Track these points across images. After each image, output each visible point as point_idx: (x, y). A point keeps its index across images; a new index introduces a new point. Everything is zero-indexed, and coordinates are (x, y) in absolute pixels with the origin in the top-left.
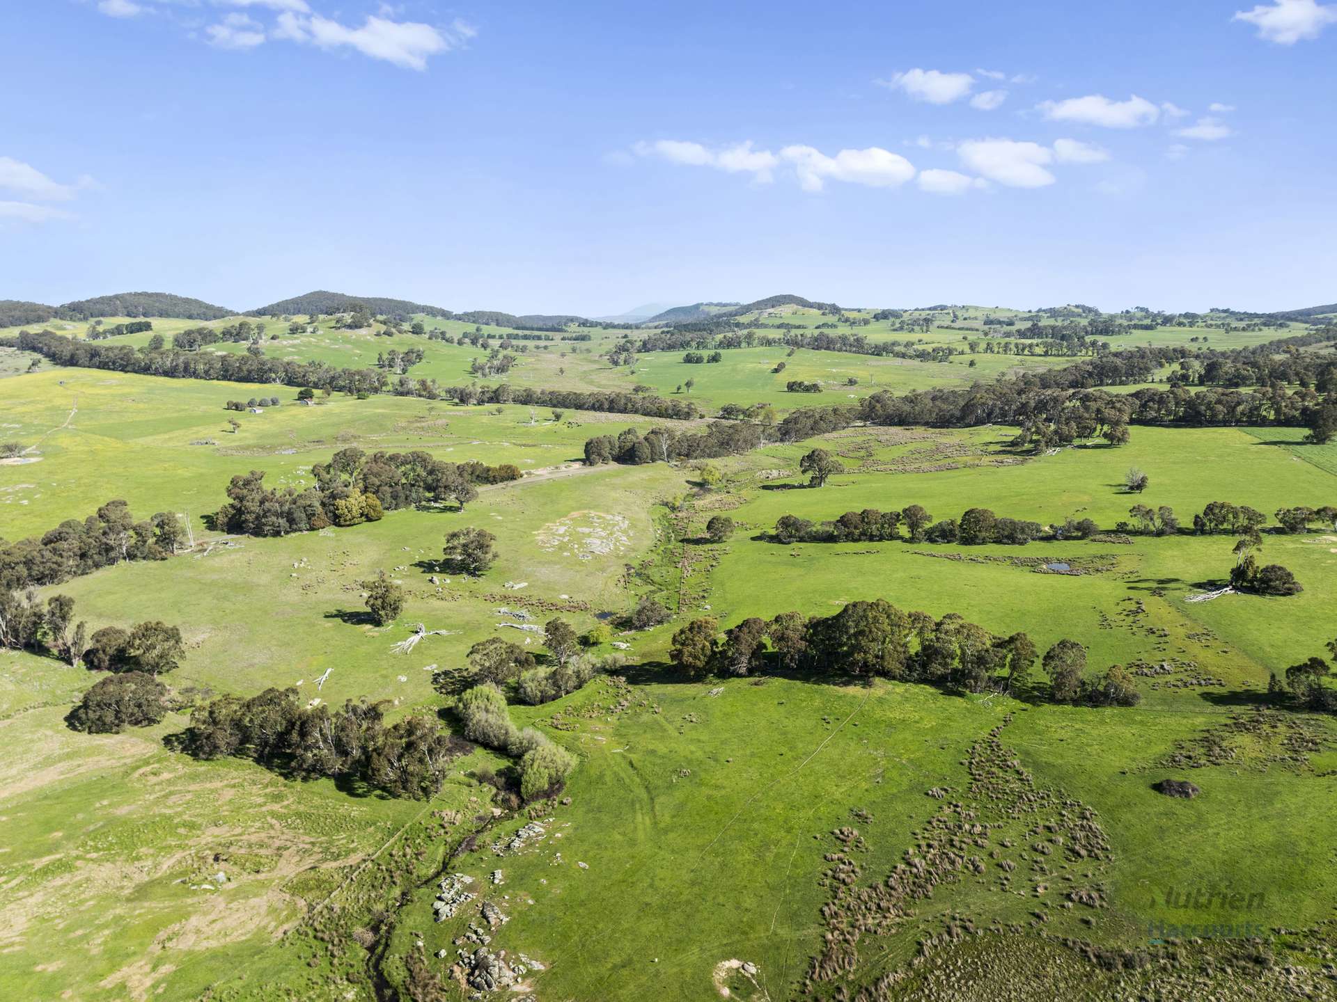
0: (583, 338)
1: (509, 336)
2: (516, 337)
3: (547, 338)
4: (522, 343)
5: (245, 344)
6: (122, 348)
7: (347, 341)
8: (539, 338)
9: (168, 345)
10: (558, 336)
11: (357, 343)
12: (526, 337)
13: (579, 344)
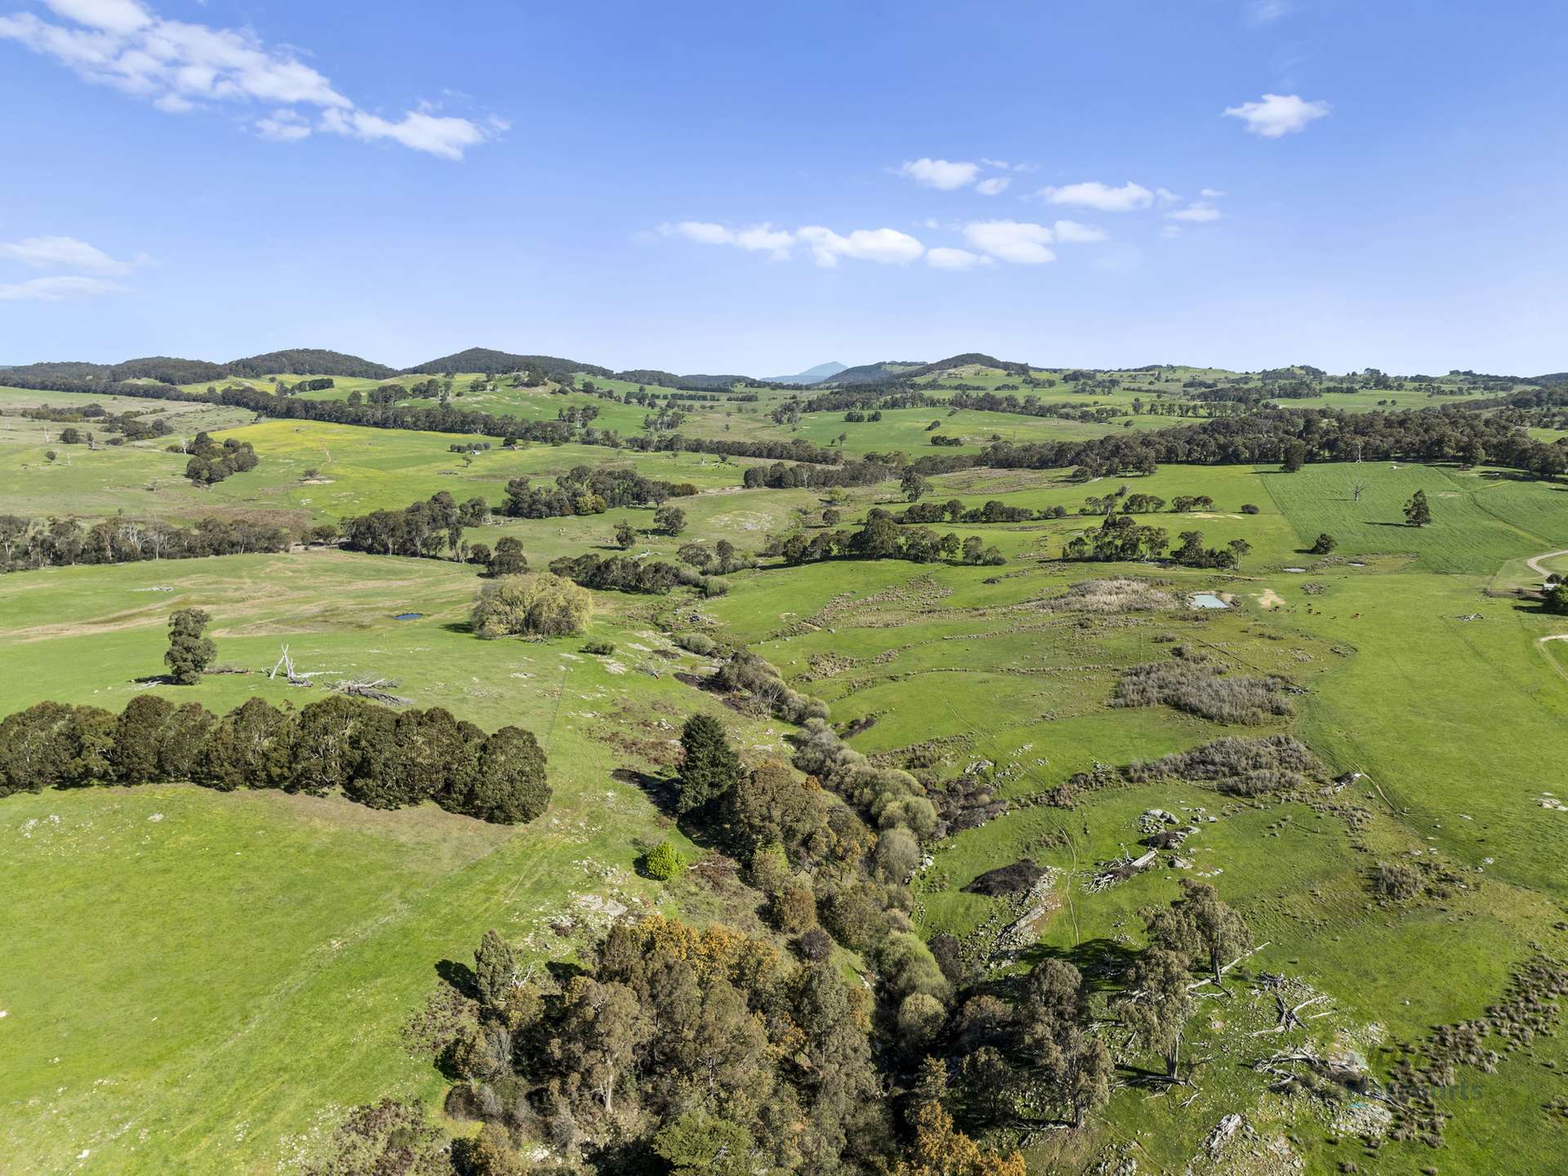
0: (749, 398)
1: (674, 396)
3: (713, 399)
8: (704, 398)
10: (724, 397)
12: (691, 398)
13: (744, 404)
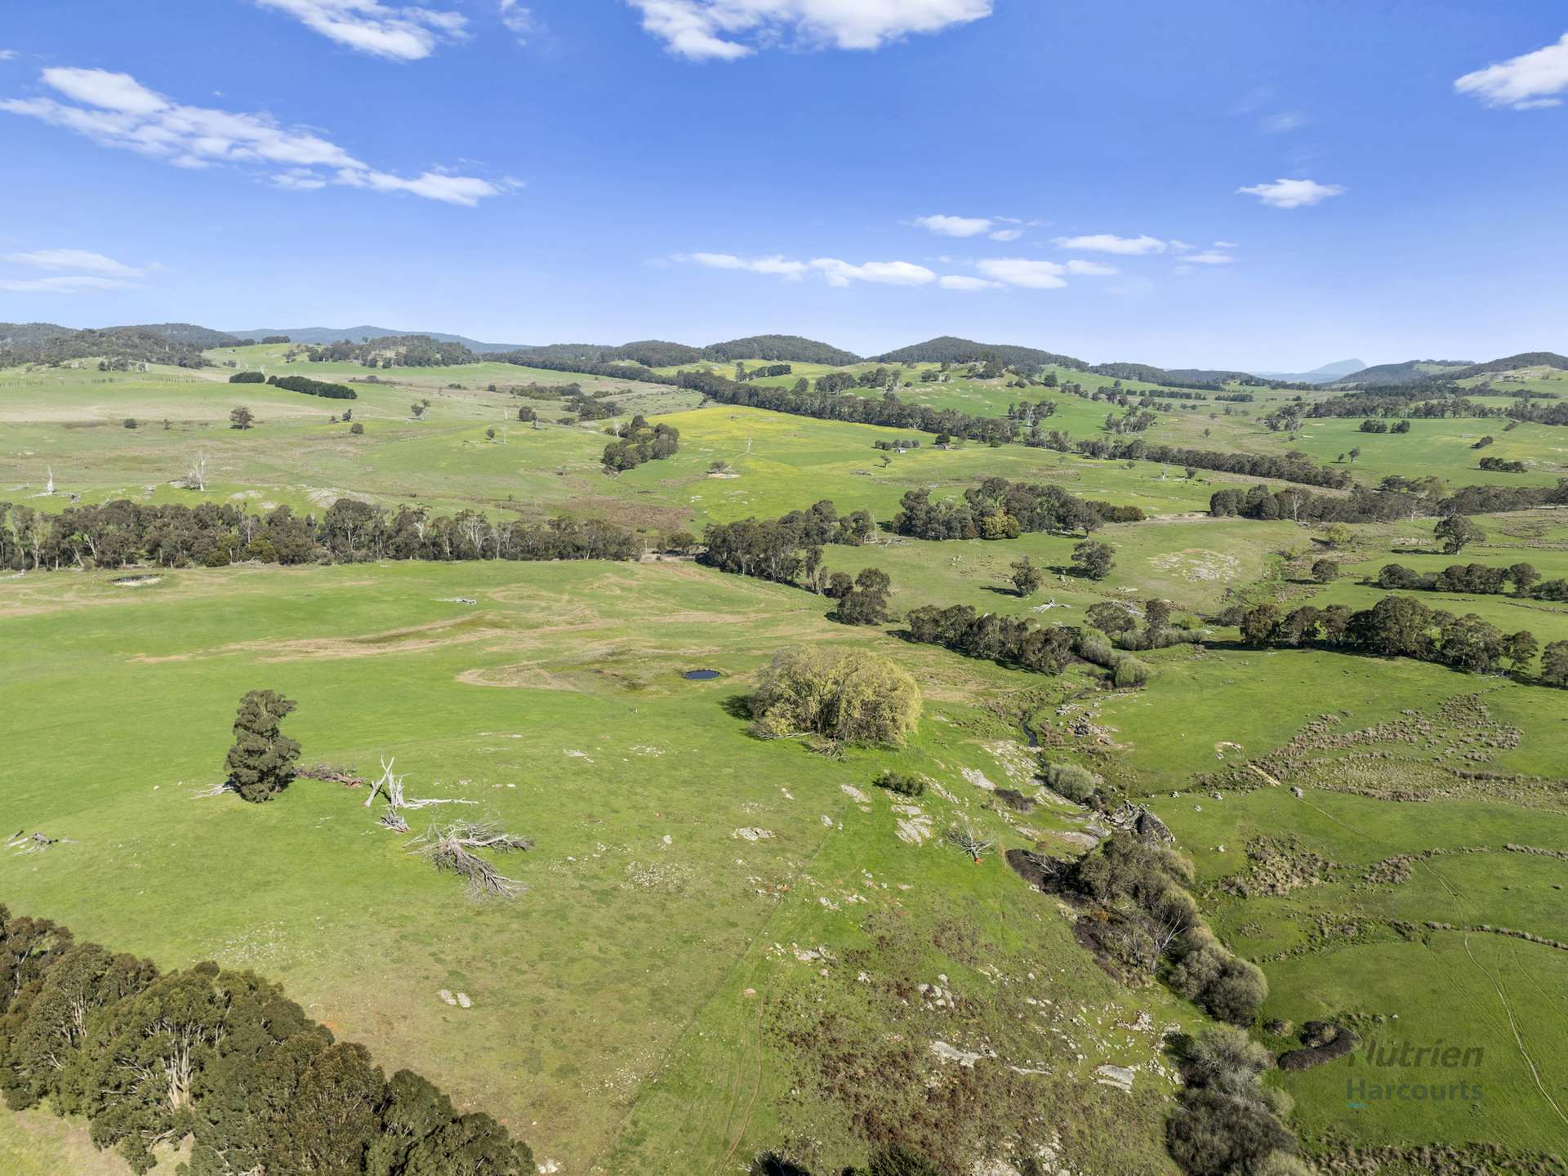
5: (880, 391)
6: (778, 389)
7: (977, 391)
9: (811, 389)
11: (988, 394)
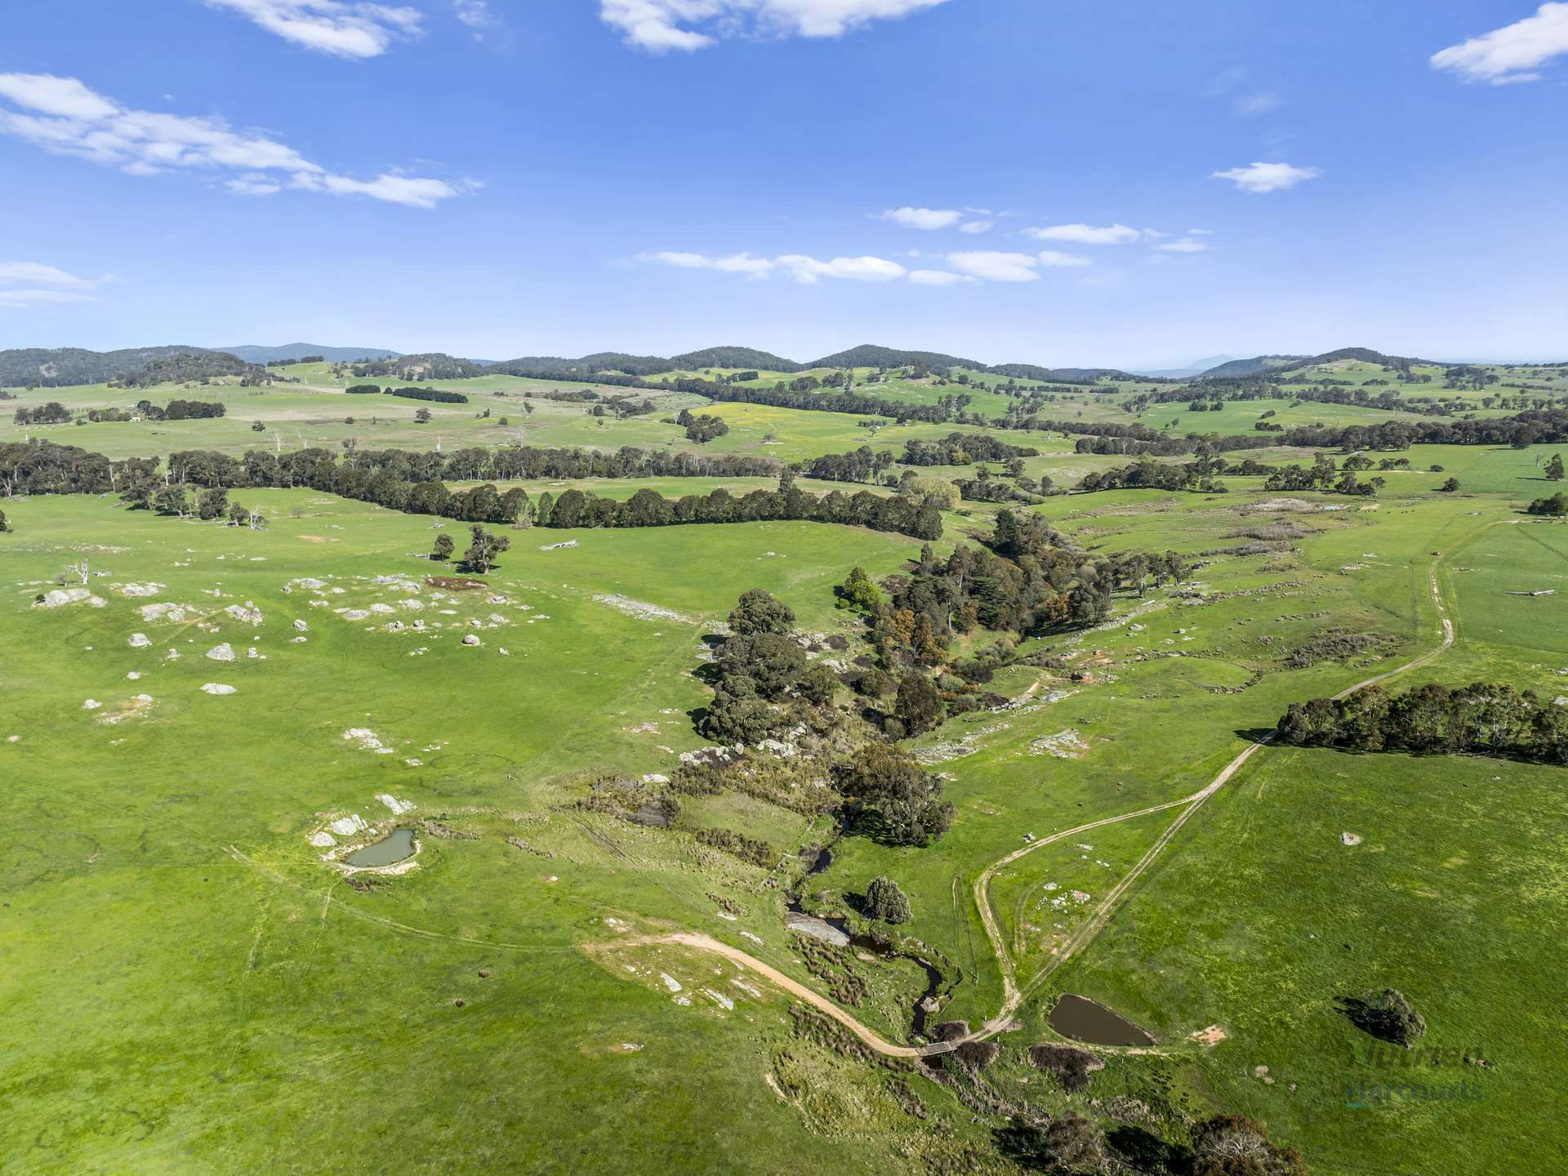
0: (1111, 391)
1: (1040, 388)
2: (1047, 389)
3: (1076, 391)
4: (1050, 394)
5: (838, 390)
8: (1068, 390)
10: (1086, 389)
12: (1055, 390)
13: (1107, 396)
